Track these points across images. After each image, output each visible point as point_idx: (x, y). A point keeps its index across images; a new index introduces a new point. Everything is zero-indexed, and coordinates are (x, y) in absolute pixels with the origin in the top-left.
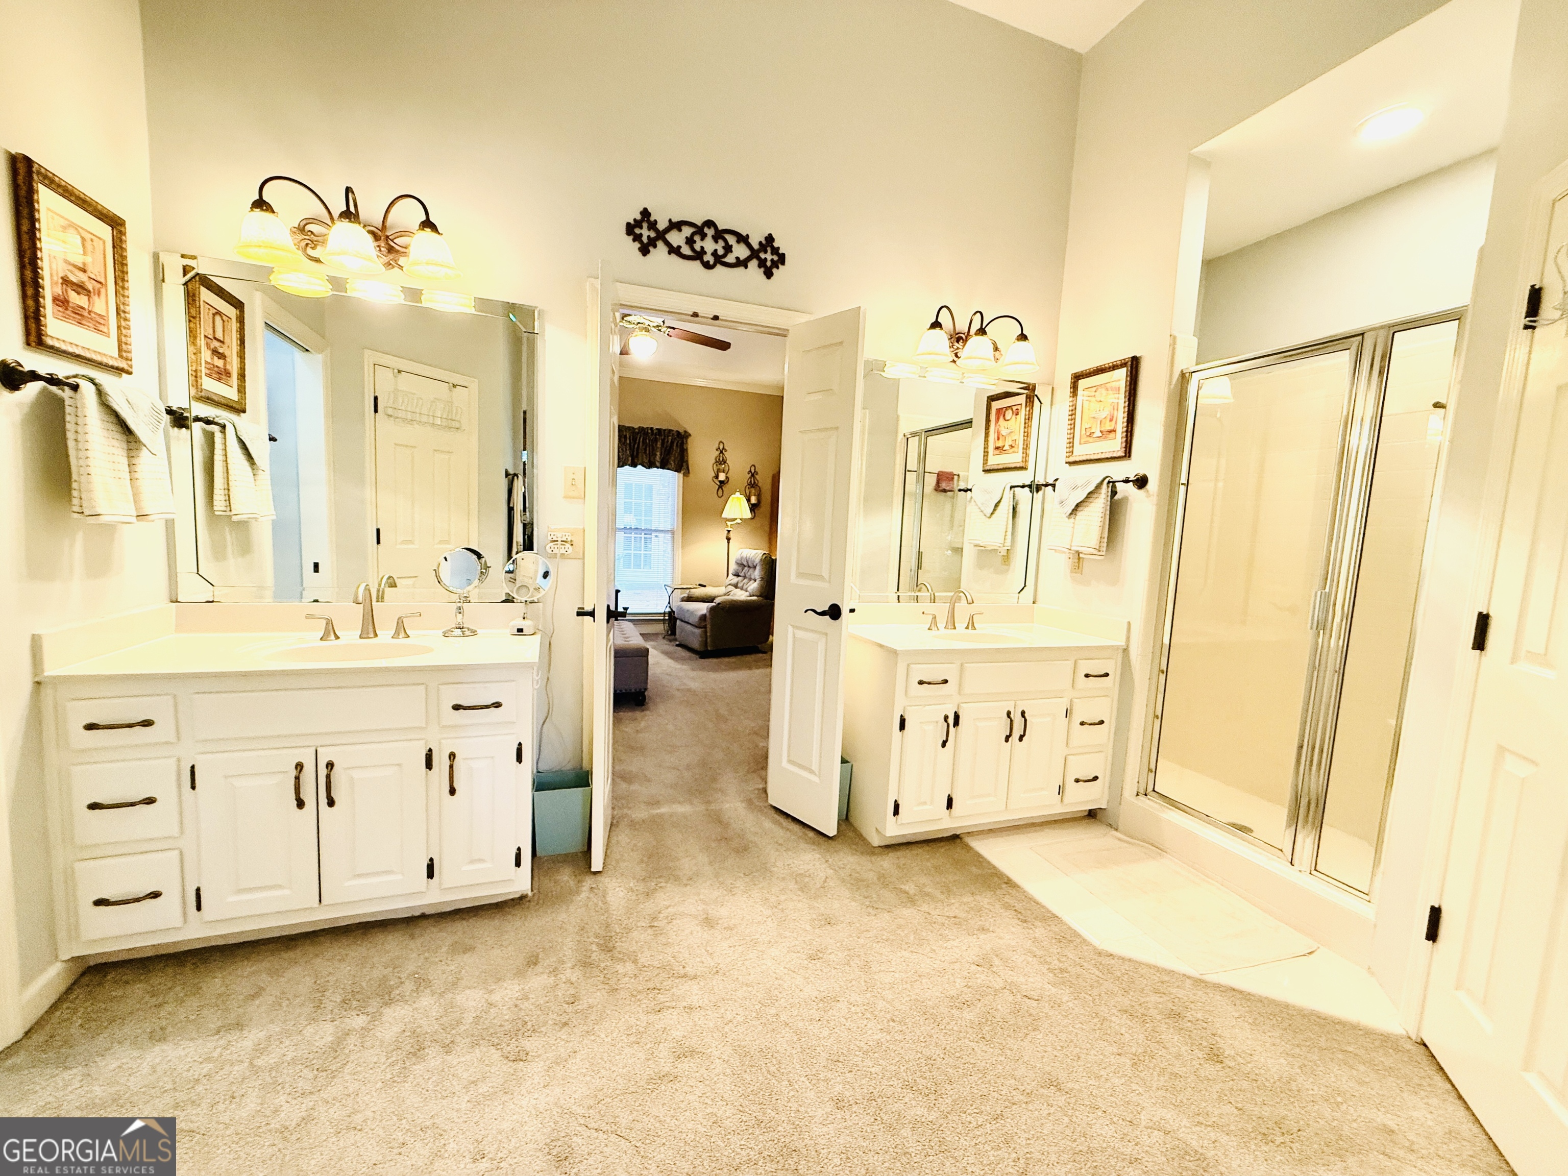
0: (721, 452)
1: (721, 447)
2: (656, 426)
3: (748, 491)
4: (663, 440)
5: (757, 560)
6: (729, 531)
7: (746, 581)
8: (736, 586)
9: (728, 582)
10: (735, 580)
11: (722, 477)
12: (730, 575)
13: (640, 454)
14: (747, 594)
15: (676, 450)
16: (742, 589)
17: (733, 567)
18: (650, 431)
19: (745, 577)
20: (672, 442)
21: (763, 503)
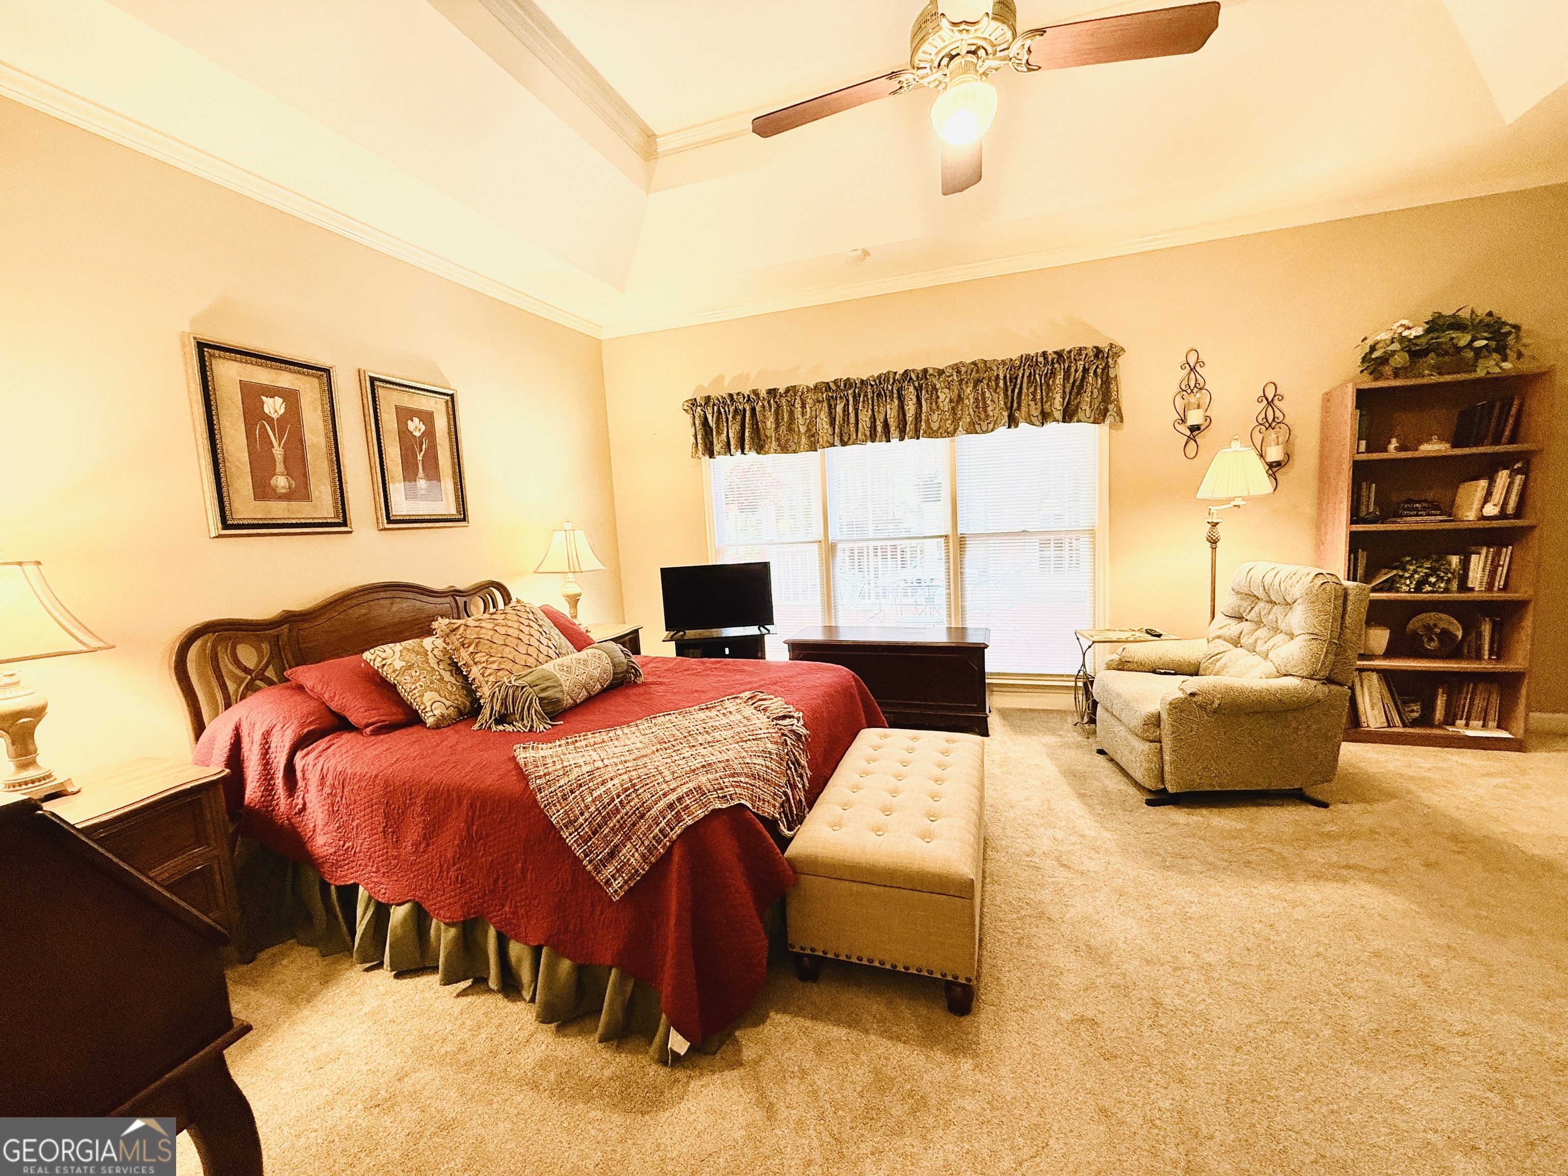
0: (1193, 369)
1: (1192, 360)
2: (1051, 348)
3: (1258, 438)
4: (1067, 372)
5: (1297, 591)
6: (1215, 525)
7: (1262, 633)
8: (1236, 642)
9: (1213, 630)
10: (1234, 628)
11: (1195, 418)
12: (1218, 615)
13: (1024, 403)
14: (1269, 667)
15: (1093, 383)
16: (1253, 650)
17: (1226, 601)
18: (1041, 359)
19: (1259, 623)
20: (1086, 370)
21: (1297, 459)
